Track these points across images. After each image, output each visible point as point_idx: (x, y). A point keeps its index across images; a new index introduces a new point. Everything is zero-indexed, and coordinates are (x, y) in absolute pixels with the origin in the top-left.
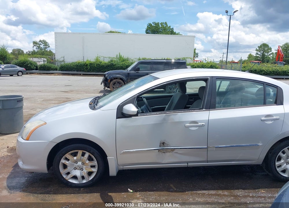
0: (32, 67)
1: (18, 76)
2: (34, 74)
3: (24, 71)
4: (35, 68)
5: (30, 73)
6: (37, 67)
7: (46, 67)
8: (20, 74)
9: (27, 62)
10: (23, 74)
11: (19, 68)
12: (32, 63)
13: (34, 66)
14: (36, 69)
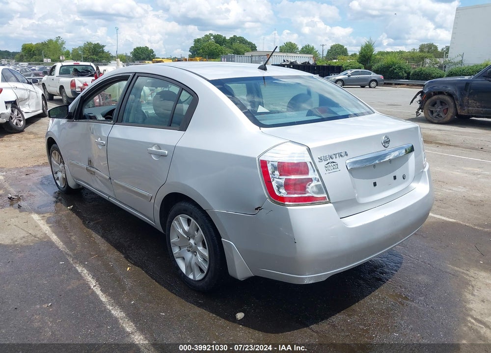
0: (400, 74)
1: (370, 87)
2: (401, 86)
3: (381, 80)
4: (406, 75)
5: (396, 84)
6: (409, 74)
7: (422, 74)
8: (373, 84)
9: (395, 66)
10: (377, 85)
11: (374, 75)
12: (402, 66)
13: (405, 72)
14: (408, 78)
